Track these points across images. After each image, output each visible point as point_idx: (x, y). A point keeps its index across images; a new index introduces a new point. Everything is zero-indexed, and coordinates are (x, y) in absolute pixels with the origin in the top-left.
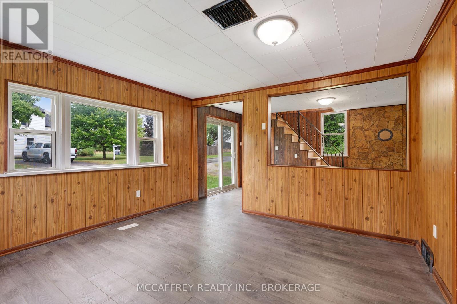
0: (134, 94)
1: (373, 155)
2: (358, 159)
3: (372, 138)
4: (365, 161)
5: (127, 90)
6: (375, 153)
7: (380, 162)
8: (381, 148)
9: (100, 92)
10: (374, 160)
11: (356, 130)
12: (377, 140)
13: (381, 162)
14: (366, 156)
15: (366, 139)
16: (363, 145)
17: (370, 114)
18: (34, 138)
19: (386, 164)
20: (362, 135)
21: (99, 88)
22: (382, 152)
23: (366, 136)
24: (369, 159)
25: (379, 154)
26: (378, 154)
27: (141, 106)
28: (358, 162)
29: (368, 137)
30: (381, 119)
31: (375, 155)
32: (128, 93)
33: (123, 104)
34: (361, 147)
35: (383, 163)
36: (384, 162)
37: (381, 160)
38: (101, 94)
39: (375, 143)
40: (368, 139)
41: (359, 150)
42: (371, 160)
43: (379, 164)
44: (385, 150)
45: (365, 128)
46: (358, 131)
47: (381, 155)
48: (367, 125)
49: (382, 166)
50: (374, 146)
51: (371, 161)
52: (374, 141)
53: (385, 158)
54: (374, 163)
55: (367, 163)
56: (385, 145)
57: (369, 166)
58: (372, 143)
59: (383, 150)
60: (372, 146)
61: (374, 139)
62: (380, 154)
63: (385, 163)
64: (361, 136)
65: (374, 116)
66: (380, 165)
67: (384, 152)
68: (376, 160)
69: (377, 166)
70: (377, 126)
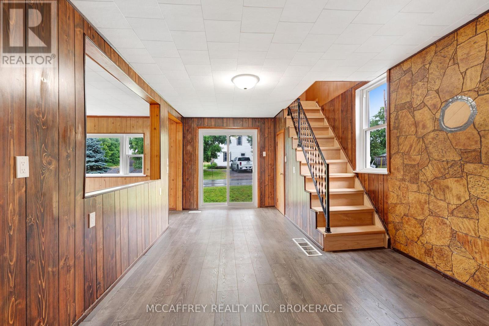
0: (118, 124)
1: (429, 173)
2: (403, 180)
3: (428, 126)
4: (415, 187)
5: (113, 123)
6: (432, 165)
7: (444, 191)
8: (446, 152)
9: (95, 128)
10: (431, 184)
11: (399, 112)
12: (437, 130)
13: (447, 191)
14: (416, 174)
15: (416, 132)
16: (411, 147)
17: (424, 66)
18: (245, 154)
19: (459, 198)
20: (410, 122)
21: (95, 126)
22: (449, 165)
23: (416, 124)
24: (421, 181)
25: (442, 170)
26: (439, 170)
27: (124, 132)
28: (403, 187)
29: (421, 125)
30: (449, 71)
31: (434, 173)
32: (114, 126)
33: (110, 133)
34: (407, 152)
35: (451, 195)
36: (455, 192)
37: (448, 187)
38: (96, 130)
39: (433, 138)
40: (421, 131)
41: (405, 160)
42: (425, 185)
43: (442, 198)
44: (457, 158)
45: (414, 105)
46: (404, 114)
47: (448, 173)
48: (418, 95)
49: (449, 204)
50: (431, 147)
51: (425, 189)
52: (432, 135)
53: (457, 181)
54: (432, 193)
55: (418, 191)
56: (457, 144)
57: (423, 201)
58: (427, 140)
59: (452, 158)
60: (426, 148)
61: (431, 128)
62: (445, 169)
63: (457, 195)
64: (408, 124)
65: (433, 66)
66: (445, 201)
67: (454, 163)
68: (435, 186)
69: (438, 201)
70: (438, 93)
